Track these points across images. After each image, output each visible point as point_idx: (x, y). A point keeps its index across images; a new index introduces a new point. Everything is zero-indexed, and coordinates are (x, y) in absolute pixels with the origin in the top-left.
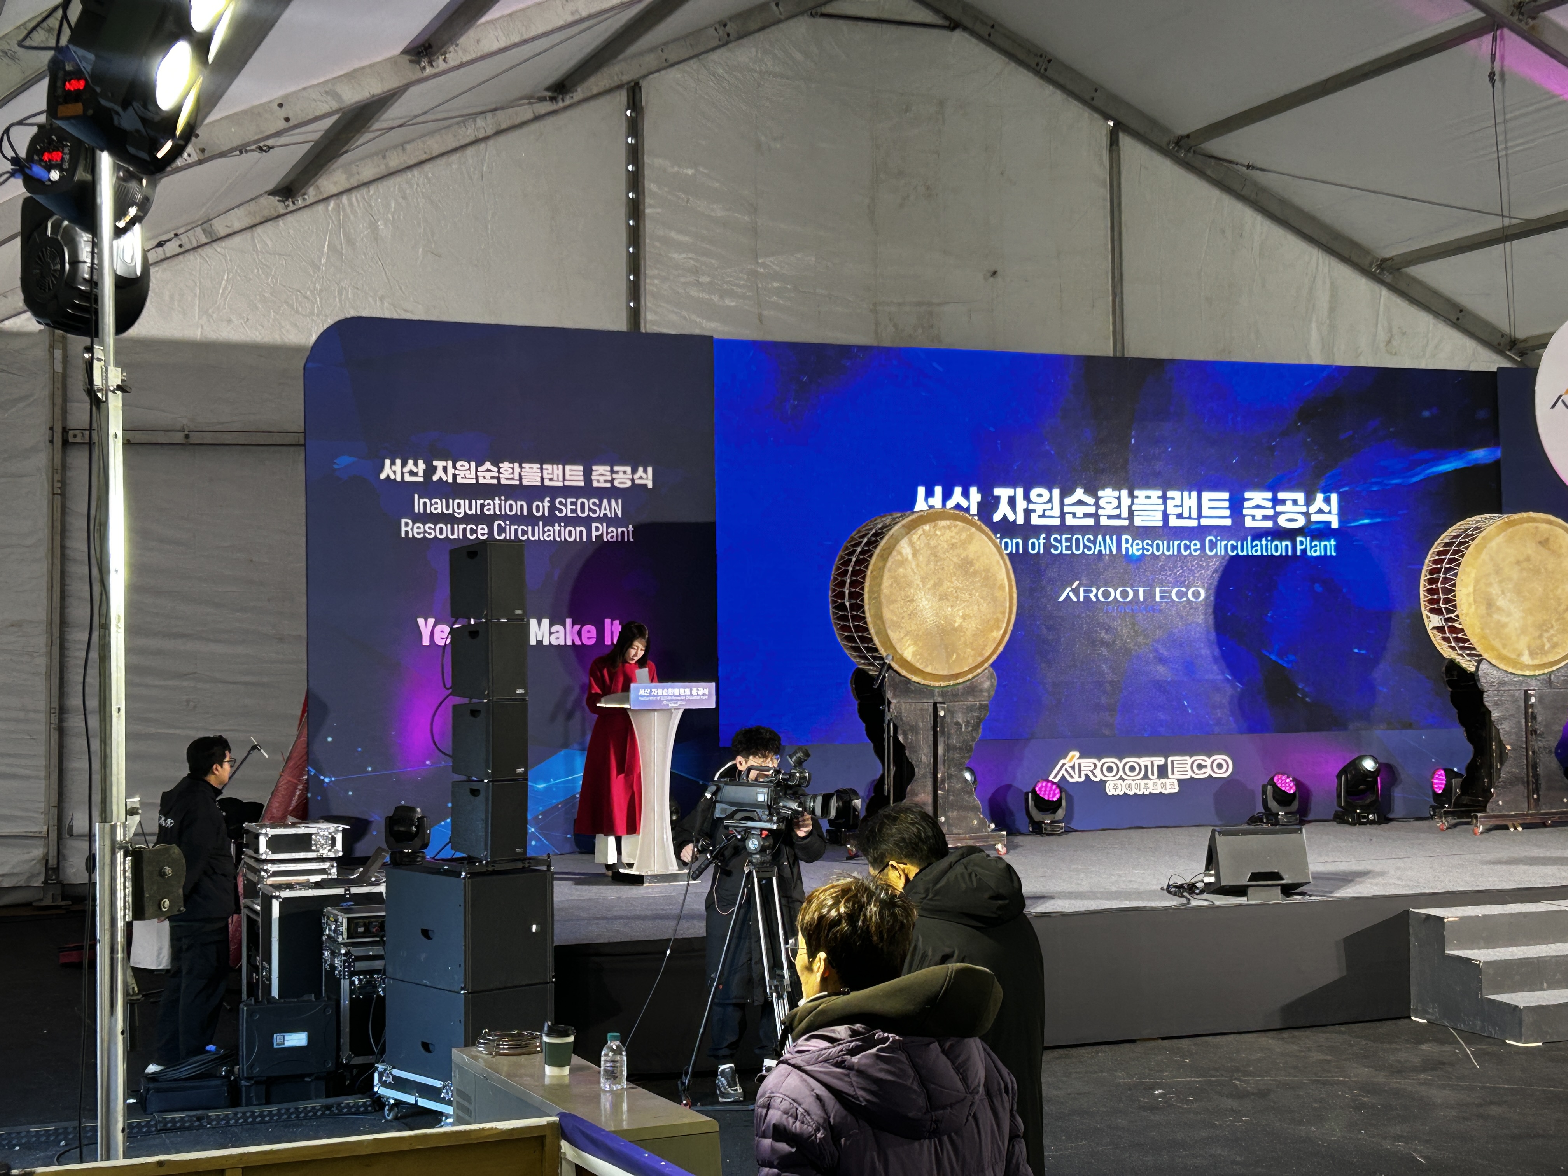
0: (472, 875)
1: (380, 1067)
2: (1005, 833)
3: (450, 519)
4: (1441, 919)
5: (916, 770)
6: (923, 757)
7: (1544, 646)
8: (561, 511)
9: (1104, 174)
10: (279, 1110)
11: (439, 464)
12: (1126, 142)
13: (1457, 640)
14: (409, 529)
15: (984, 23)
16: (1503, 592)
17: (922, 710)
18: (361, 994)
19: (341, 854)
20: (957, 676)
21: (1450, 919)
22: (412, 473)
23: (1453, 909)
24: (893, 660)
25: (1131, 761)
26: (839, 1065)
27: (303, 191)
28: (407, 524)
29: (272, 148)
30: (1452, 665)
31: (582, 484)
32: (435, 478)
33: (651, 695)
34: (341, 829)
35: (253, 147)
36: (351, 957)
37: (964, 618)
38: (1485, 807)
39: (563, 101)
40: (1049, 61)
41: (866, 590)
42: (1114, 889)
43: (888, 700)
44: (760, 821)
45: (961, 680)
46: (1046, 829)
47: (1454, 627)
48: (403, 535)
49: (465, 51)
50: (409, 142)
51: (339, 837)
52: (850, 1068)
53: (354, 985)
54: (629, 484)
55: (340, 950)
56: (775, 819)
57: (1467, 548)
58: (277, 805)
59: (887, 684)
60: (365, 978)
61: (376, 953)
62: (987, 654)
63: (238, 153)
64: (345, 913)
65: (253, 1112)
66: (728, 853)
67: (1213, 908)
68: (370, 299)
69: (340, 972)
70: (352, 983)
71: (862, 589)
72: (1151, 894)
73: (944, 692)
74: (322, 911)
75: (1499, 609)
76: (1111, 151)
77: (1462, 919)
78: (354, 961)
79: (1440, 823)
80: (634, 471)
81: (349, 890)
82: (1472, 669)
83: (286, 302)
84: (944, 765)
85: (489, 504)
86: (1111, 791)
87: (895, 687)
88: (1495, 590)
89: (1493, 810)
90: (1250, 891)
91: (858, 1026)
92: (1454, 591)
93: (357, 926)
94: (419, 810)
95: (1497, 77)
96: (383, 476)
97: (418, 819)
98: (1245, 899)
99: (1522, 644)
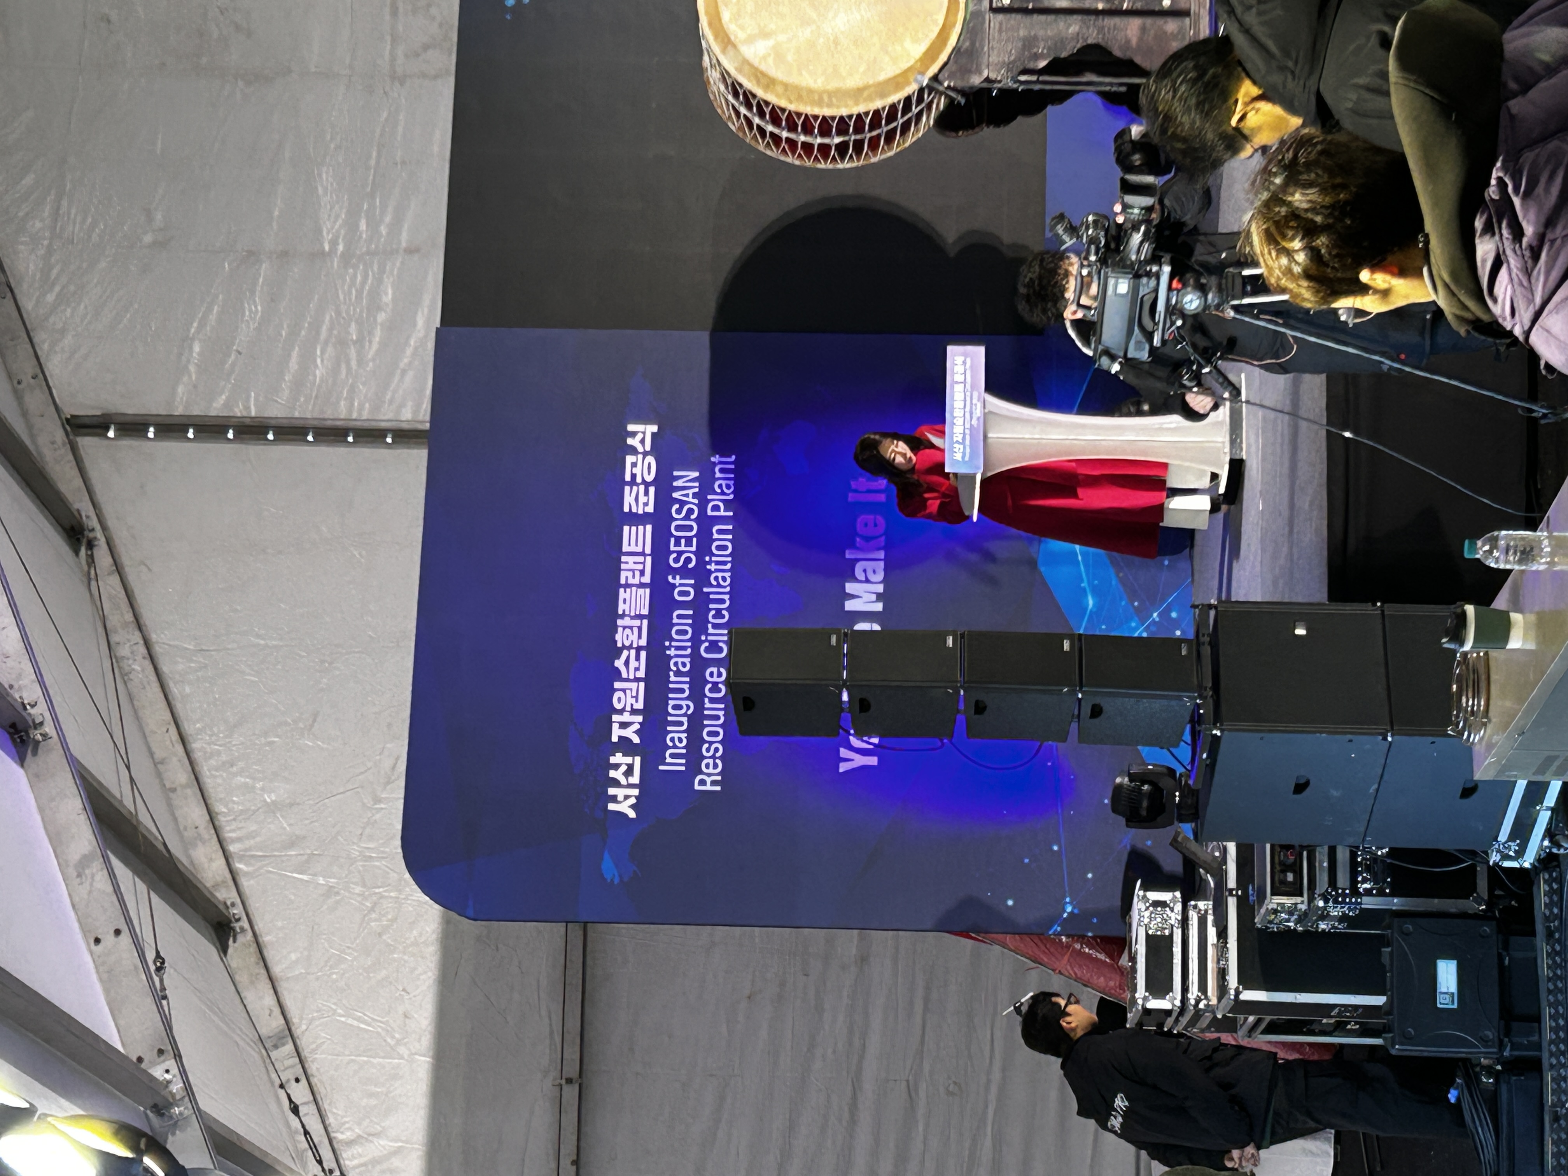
0: (1217, 719)
1: (1494, 858)
3: (696, 721)
5: (1090, 41)
6: (1071, 30)
8: (688, 560)
10: (1550, 1005)
11: (616, 734)
14: (708, 780)
17: (1000, 31)
18: (1385, 881)
19: (1178, 894)
22: (629, 772)
24: (923, 73)
26: (1536, 256)
27: (221, 907)
28: (702, 782)
29: (158, 952)
31: (649, 528)
32: (636, 740)
33: (963, 443)
34: (1141, 893)
35: (156, 979)
36: (1330, 894)
39: (93, 530)
43: (983, 82)
44: (1156, 290)
48: (718, 788)
49: (19, 677)
50: (152, 754)
51: (1153, 896)
52: (1541, 238)
53: (1372, 889)
54: (650, 459)
55: (1318, 908)
56: (1155, 269)
58: (1102, 978)
60: (1361, 873)
61: (1326, 859)
63: (164, 1002)
64: (1265, 897)
65: (1552, 1042)
66: (1202, 343)
68: (378, 816)
69: (1350, 909)
70: (1368, 892)
74: (1259, 930)
78: (1335, 888)
80: (633, 451)
81: (1231, 890)
83: (380, 935)
85: (676, 664)
87: (966, 71)
91: (1479, 224)
93: (1284, 882)
94: (1118, 780)
96: (632, 814)
97: (1131, 781)
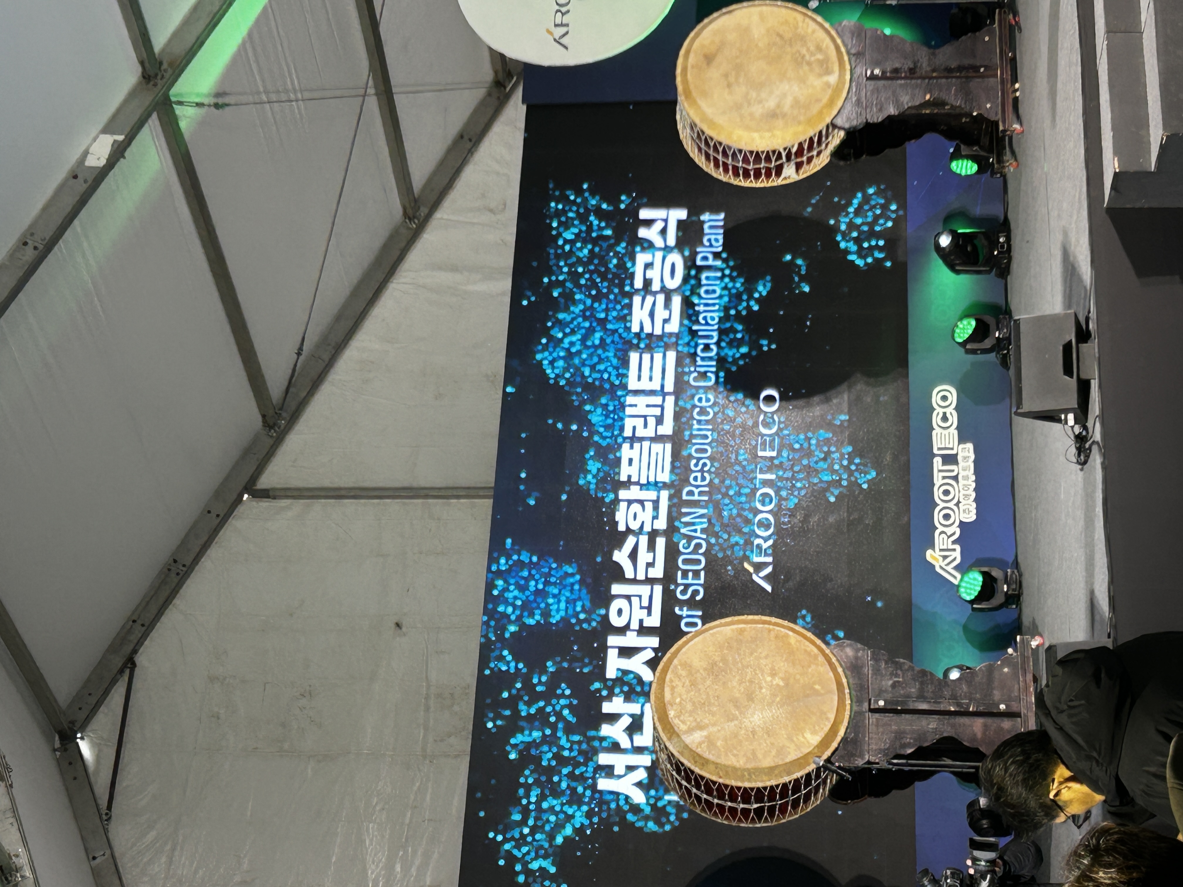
2: (1018, 637)
4: (1116, 176)
5: (945, 735)
6: (931, 726)
7: (818, 60)
9: (299, 504)
12: (265, 482)
13: (810, 148)
15: (130, 631)
16: (760, 102)
17: (877, 726)
20: (839, 684)
21: (1117, 166)
23: (1105, 162)
24: (819, 757)
25: (938, 494)
30: (838, 153)
37: (773, 675)
38: (993, 122)
40: (175, 561)
41: (739, 784)
42: (1082, 523)
43: (865, 764)
45: (844, 681)
46: (1014, 590)
47: (796, 153)
57: (712, 139)
59: (847, 764)
62: (815, 650)
67: (1103, 418)
71: (739, 788)
72: (1088, 483)
73: (857, 700)
75: (778, 106)
76: (274, 498)
77: (1116, 153)
79: (1010, 169)
82: (842, 134)
84: (940, 703)
86: (971, 517)
87: (851, 755)
88: (758, 110)
89: (997, 114)
90: (1083, 376)
92: (757, 153)
95: (220, 101)
98: (1092, 382)
99: (816, 82)
